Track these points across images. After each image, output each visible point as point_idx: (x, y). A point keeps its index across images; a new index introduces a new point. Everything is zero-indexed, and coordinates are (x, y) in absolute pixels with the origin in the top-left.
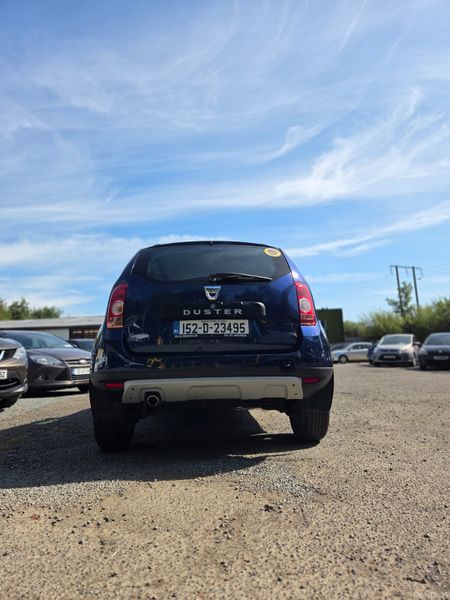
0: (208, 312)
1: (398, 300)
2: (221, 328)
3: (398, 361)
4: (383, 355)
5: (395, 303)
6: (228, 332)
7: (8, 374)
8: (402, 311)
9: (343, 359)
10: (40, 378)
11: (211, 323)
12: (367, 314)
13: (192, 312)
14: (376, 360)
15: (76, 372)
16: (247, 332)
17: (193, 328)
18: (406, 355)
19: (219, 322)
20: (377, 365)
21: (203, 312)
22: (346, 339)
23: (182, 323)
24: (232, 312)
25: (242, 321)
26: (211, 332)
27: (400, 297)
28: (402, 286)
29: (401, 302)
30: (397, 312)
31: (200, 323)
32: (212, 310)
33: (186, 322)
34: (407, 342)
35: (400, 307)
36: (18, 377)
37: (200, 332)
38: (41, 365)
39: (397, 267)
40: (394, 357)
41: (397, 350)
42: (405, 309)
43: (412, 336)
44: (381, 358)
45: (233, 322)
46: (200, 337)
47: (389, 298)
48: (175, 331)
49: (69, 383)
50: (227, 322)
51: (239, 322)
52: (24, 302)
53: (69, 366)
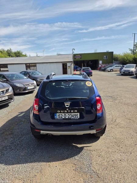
0: (66, 111)
1: (133, 49)
2: (70, 116)
3: (129, 74)
4: (125, 72)
5: (132, 50)
6: (72, 117)
7: (8, 97)
8: (134, 53)
9: (112, 71)
10: (18, 90)
11: (67, 114)
12: (122, 54)
13: (60, 111)
14: (122, 73)
15: (29, 88)
16: (79, 117)
17: (61, 116)
18: (132, 72)
19: (70, 114)
20: (122, 75)
21: (64, 111)
22: (114, 62)
23: (57, 114)
24: (74, 111)
25: (77, 113)
26: (67, 117)
27: (134, 48)
28: (135, 44)
29: (134, 50)
30: (132, 53)
31: (63, 114)
32: (67, 111)
33: (59, 114)
34: (133, 68)
35: (133, 51)
36: (11, 97)
37: (63, 117)
38: (18, 87)
39: (135, 34)
40: (128, 73)
41: (129, 70)
42: (135, 52)
43: (135, 65)
44: (124, 73)
45: (74, 114)
46: (63, 119)
47: (130, 48)
48: (55, 117)
49: (27, 91)
50: (72, 114)
51: (76, 114)
52: (10, 49)
53: (26, 86)
